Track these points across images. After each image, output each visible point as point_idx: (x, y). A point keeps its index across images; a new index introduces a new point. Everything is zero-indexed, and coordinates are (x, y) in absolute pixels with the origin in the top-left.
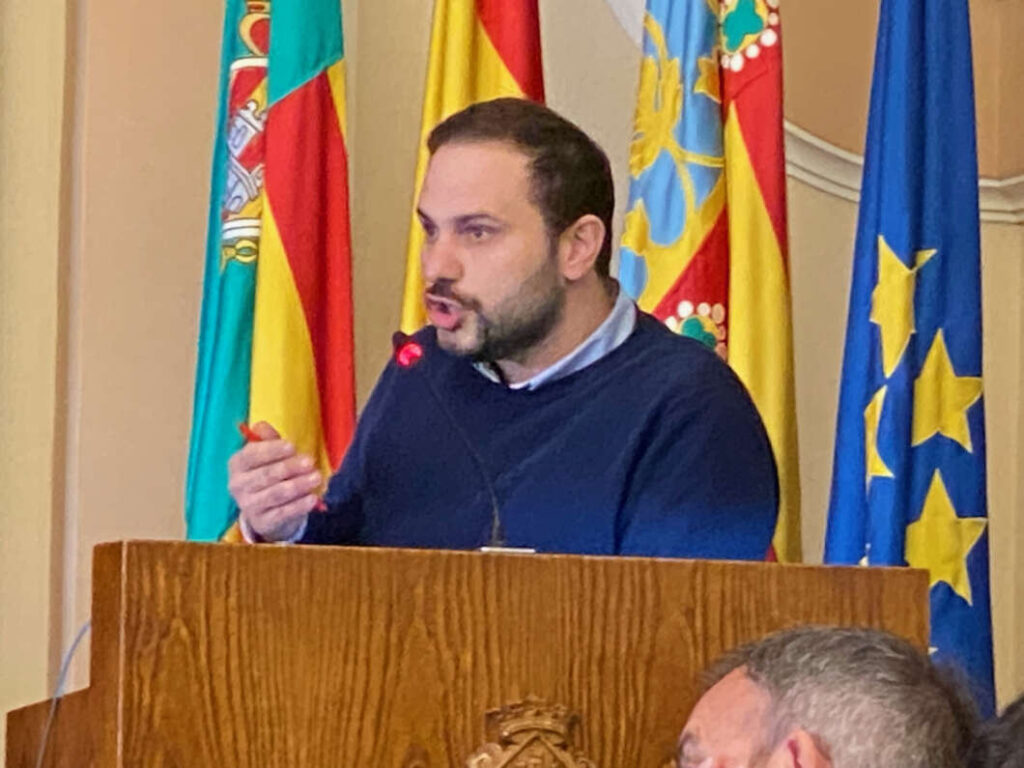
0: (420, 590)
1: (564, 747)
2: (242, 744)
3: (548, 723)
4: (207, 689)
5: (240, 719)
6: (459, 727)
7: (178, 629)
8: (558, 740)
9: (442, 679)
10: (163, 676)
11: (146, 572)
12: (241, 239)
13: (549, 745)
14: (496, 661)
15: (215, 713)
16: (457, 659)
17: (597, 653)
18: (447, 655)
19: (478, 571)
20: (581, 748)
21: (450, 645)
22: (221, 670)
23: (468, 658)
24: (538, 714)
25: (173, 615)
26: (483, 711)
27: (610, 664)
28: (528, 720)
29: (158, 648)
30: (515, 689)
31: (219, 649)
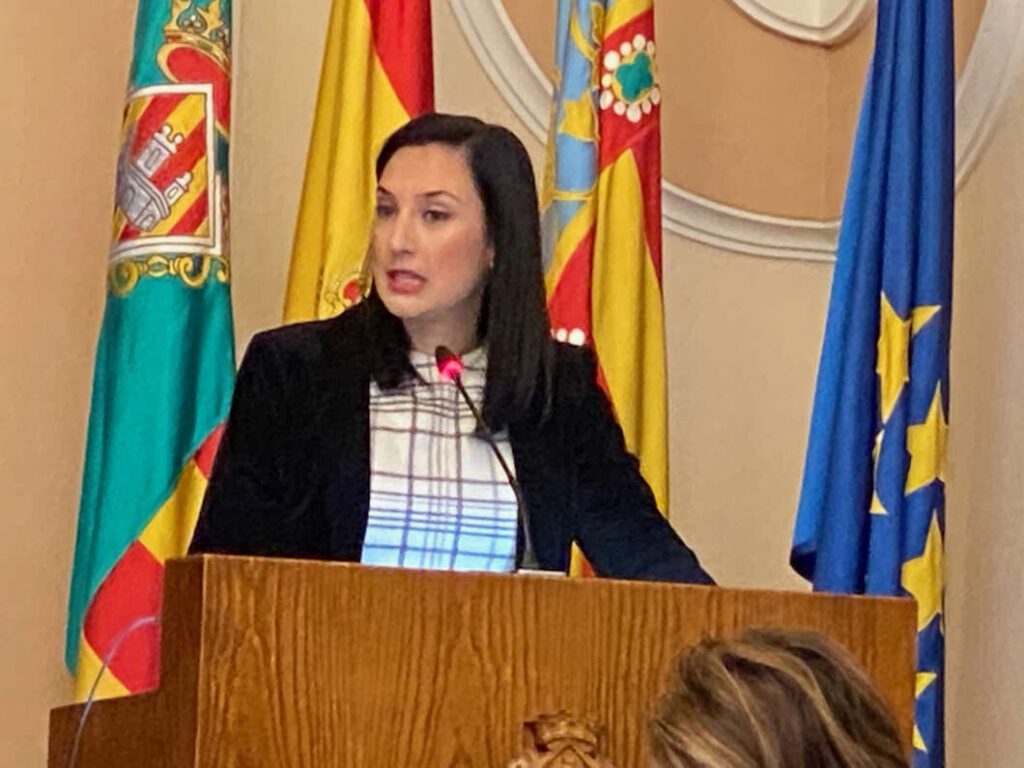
0: (467, 608)
1: (592, 755)
2: (306, 747)
3: (579, 733)
4: (276, 696)
5: (304, 723)
6: (499, 734)
7: (251, 640)
8: (588, 749)
9: (486, 689)
10: (237, 682)
11: (224, 584)
12: (152, 255)
13: (581, 753)
14: (533, 674)
15: (283, 718)
16: (498, 672)
17: (622, 671)
18: (489, 667)
19: (519, 590)
20: (607, 755)
21: (493, 658)
22: (288, 678)
23: (508, 671)
24: (572, 724)
25: (248, 627)
26: (521, 719)
27: (634, 679)
28: (562, 730)
29: (233, 657)
30: (550, 701)
31: (287, 659)
